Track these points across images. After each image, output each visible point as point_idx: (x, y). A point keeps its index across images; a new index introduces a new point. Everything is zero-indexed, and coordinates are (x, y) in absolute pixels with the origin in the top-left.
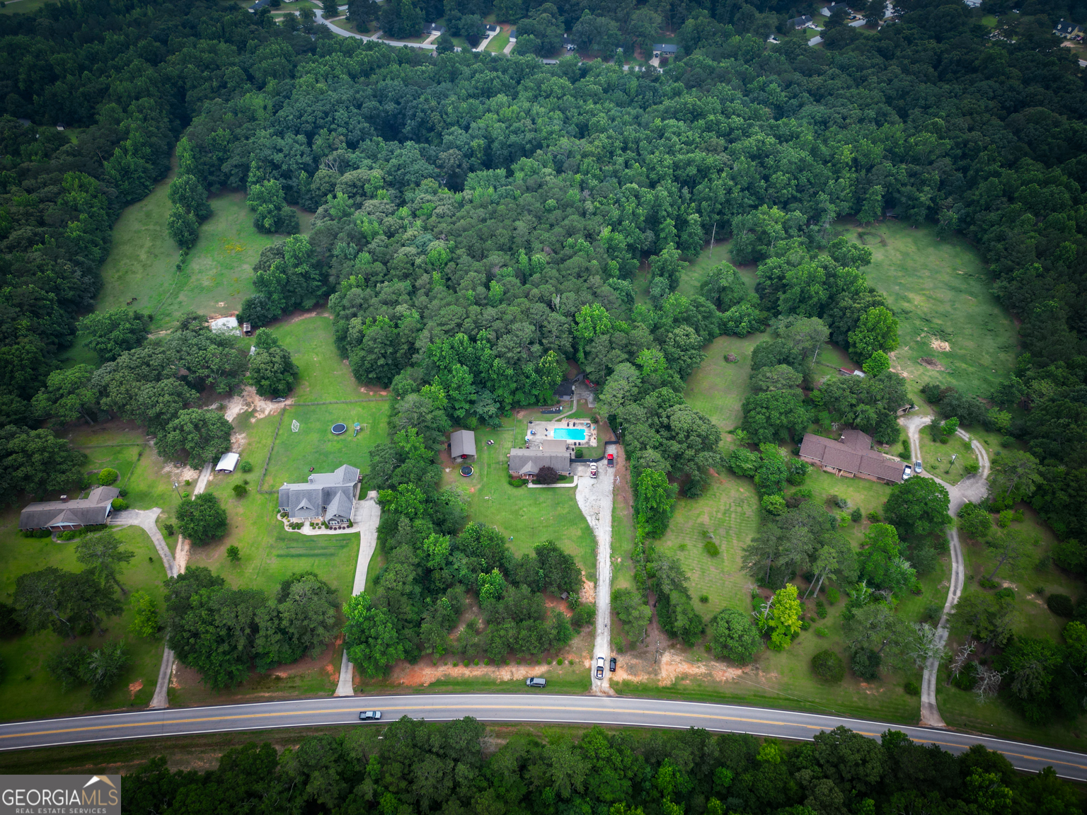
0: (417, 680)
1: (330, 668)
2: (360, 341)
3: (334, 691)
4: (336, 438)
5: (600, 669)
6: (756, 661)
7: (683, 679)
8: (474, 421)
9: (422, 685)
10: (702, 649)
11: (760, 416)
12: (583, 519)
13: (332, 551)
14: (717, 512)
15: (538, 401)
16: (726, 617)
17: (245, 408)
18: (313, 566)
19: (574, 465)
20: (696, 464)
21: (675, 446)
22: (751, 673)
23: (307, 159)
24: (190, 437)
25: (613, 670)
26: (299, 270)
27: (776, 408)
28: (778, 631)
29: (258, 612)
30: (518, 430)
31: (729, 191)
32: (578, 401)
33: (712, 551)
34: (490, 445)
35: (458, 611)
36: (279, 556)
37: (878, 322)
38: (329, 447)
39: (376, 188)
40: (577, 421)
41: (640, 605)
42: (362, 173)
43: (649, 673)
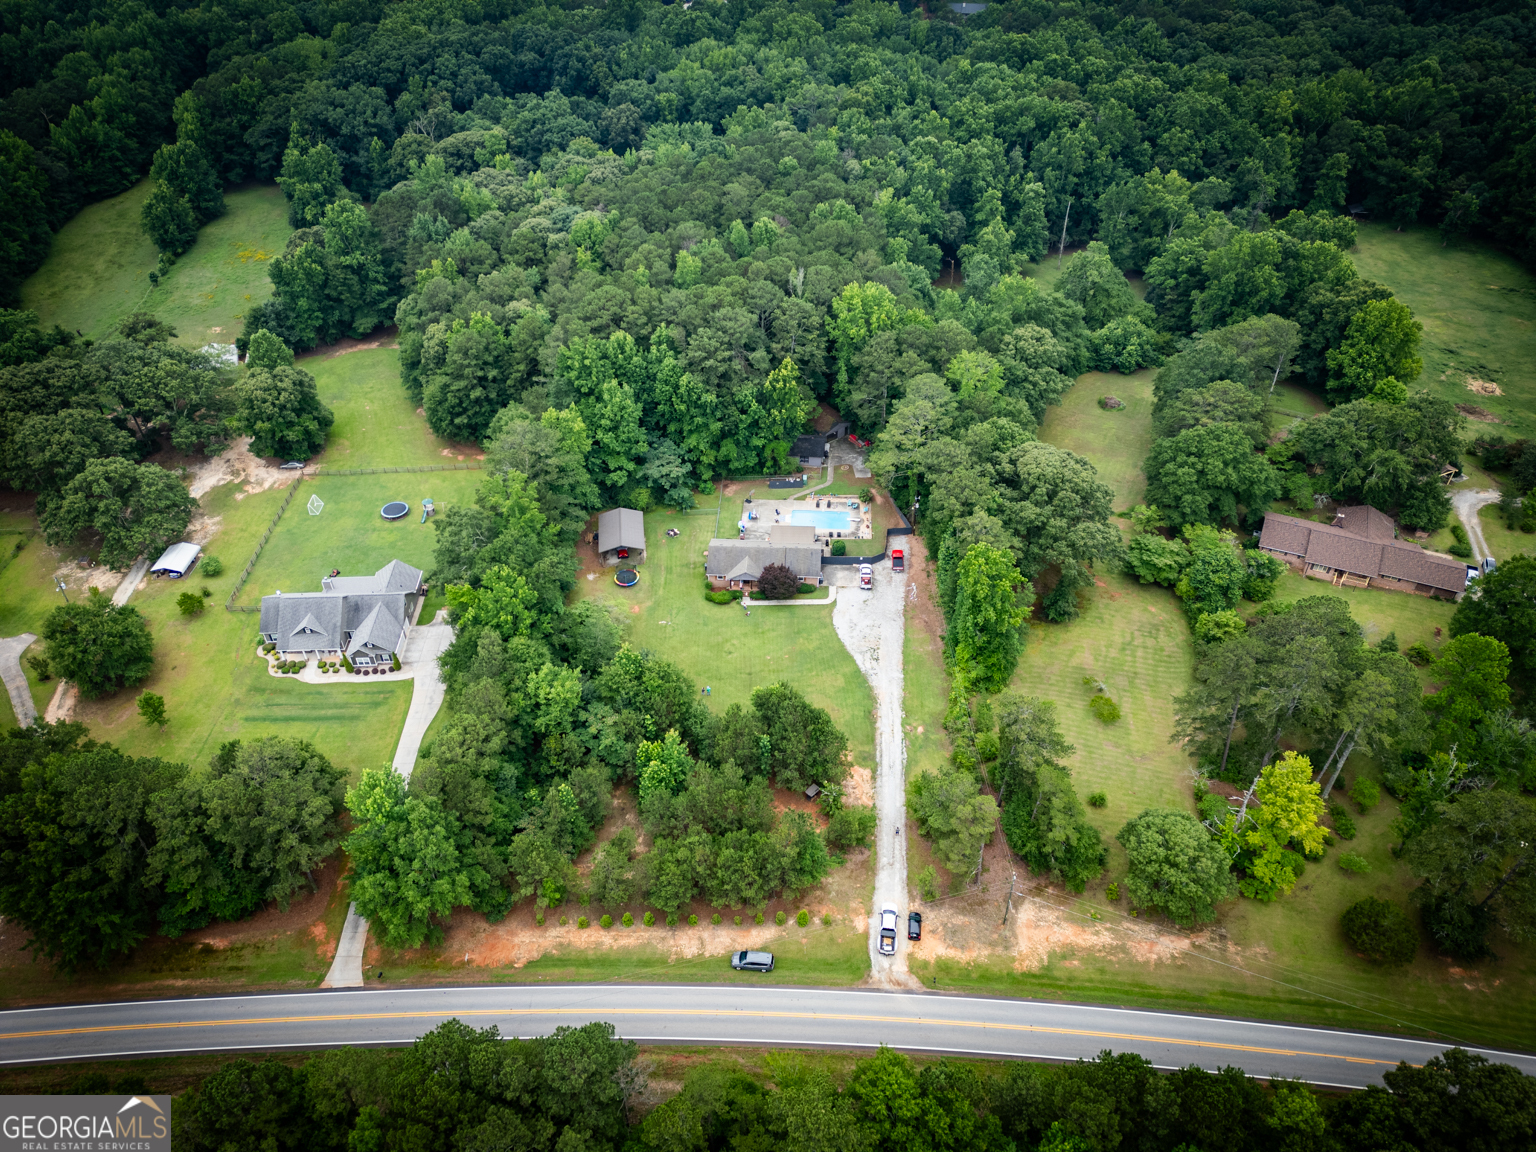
0: (500, 956)
1: (319, 931)
2: (440, 360)
3: (322, 978)
4: (387, 525)
5: (888, 934)
6: (1218, 922)
7: (1064, 957)
8: (643, 495)
9: (510, 965)
10: (1101, 896)
11: (1186, 469)
12: (848, 658)
13: (356, 711)
14: (1109, 646)
15: (761, 464)
16: (1158, 821)
17: (229, 478)
18: (314, 736)
19: (830, 568)
20: (1072, 545)
21: (1030, 511)
22: (1211, 946)
23: (383, 119)
24: (102, 505)
25: (915, 937)
26: (346, 260)
27: (1218, 452)
28: (1266, 856)
29: (154, 797)
30: (724, 514)
31: (1091, 155)
32: (836, 469)
33: (1106, 715)
34: (671, 537)
35: (596, 820)
36: (248, 719)
37: (1386, 325)
38: (373, 539)
39: (493, 154)
40: (833, 500)
41: (971, 795)
42: (473, 135)
43: (992, 944)
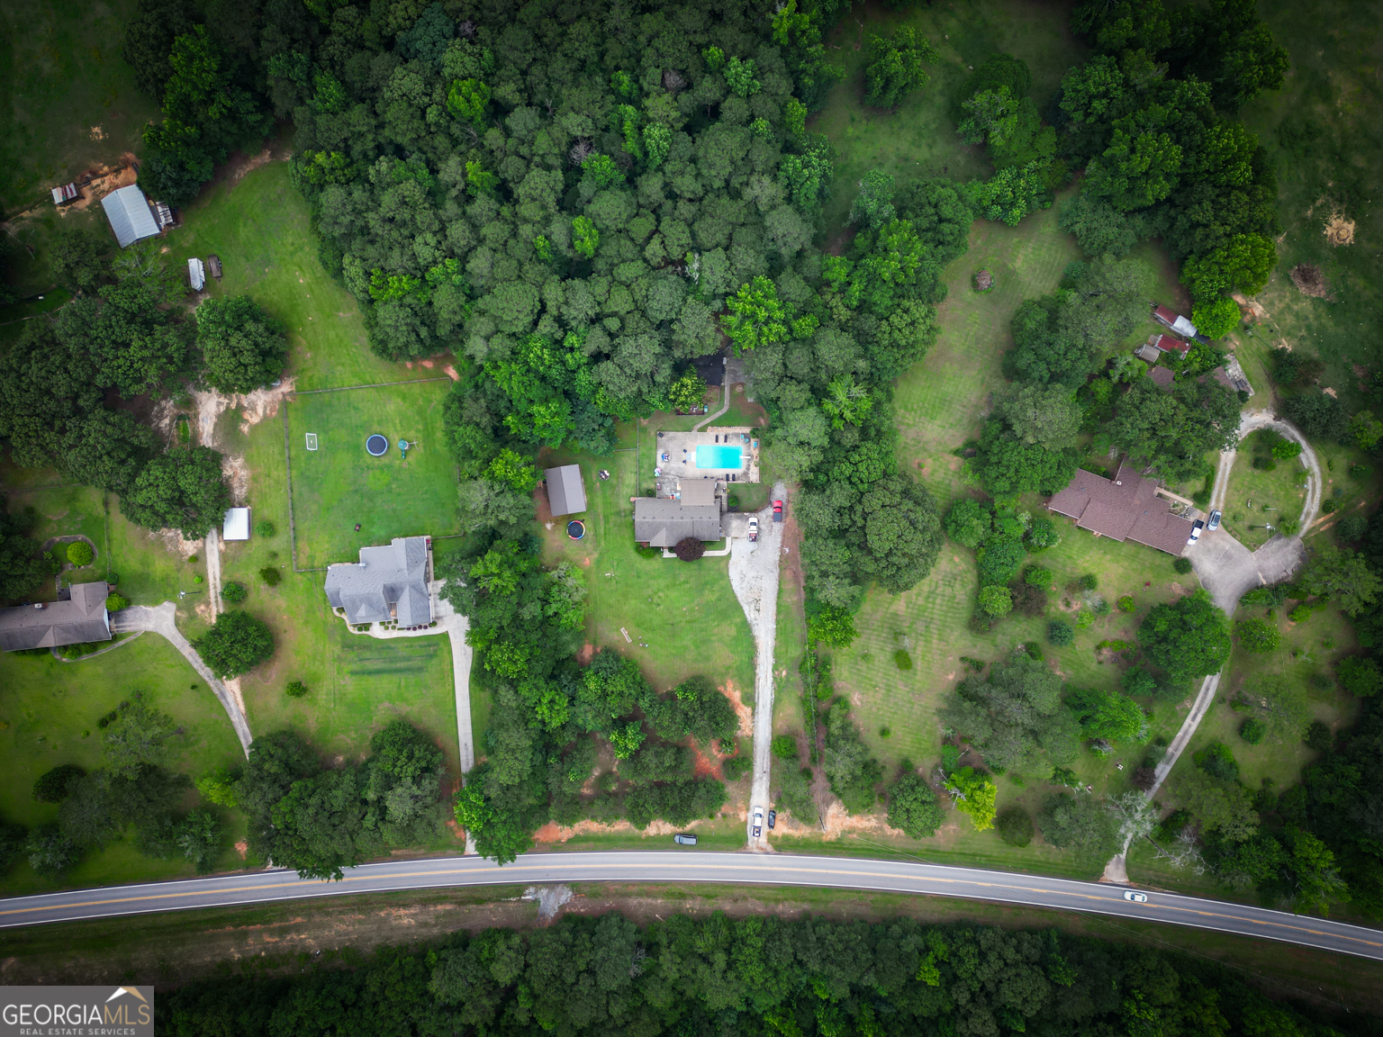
0: (552, 838)
3: (463, 849)
5: (757, 826)
7: (849, 833)
9: (559, 841)
12: (738, 608)
13: (417, 663)
14: (919, 594)
17: (225, 402)
19: (727, 519)
25: (772, 826)
30: (643, 450)
32: (732, 388)
33: (903, 662)
34: (604, 481)
36: (353, 673)
38: (371, 481)
40: (730, 431)
43: (812, 828)
